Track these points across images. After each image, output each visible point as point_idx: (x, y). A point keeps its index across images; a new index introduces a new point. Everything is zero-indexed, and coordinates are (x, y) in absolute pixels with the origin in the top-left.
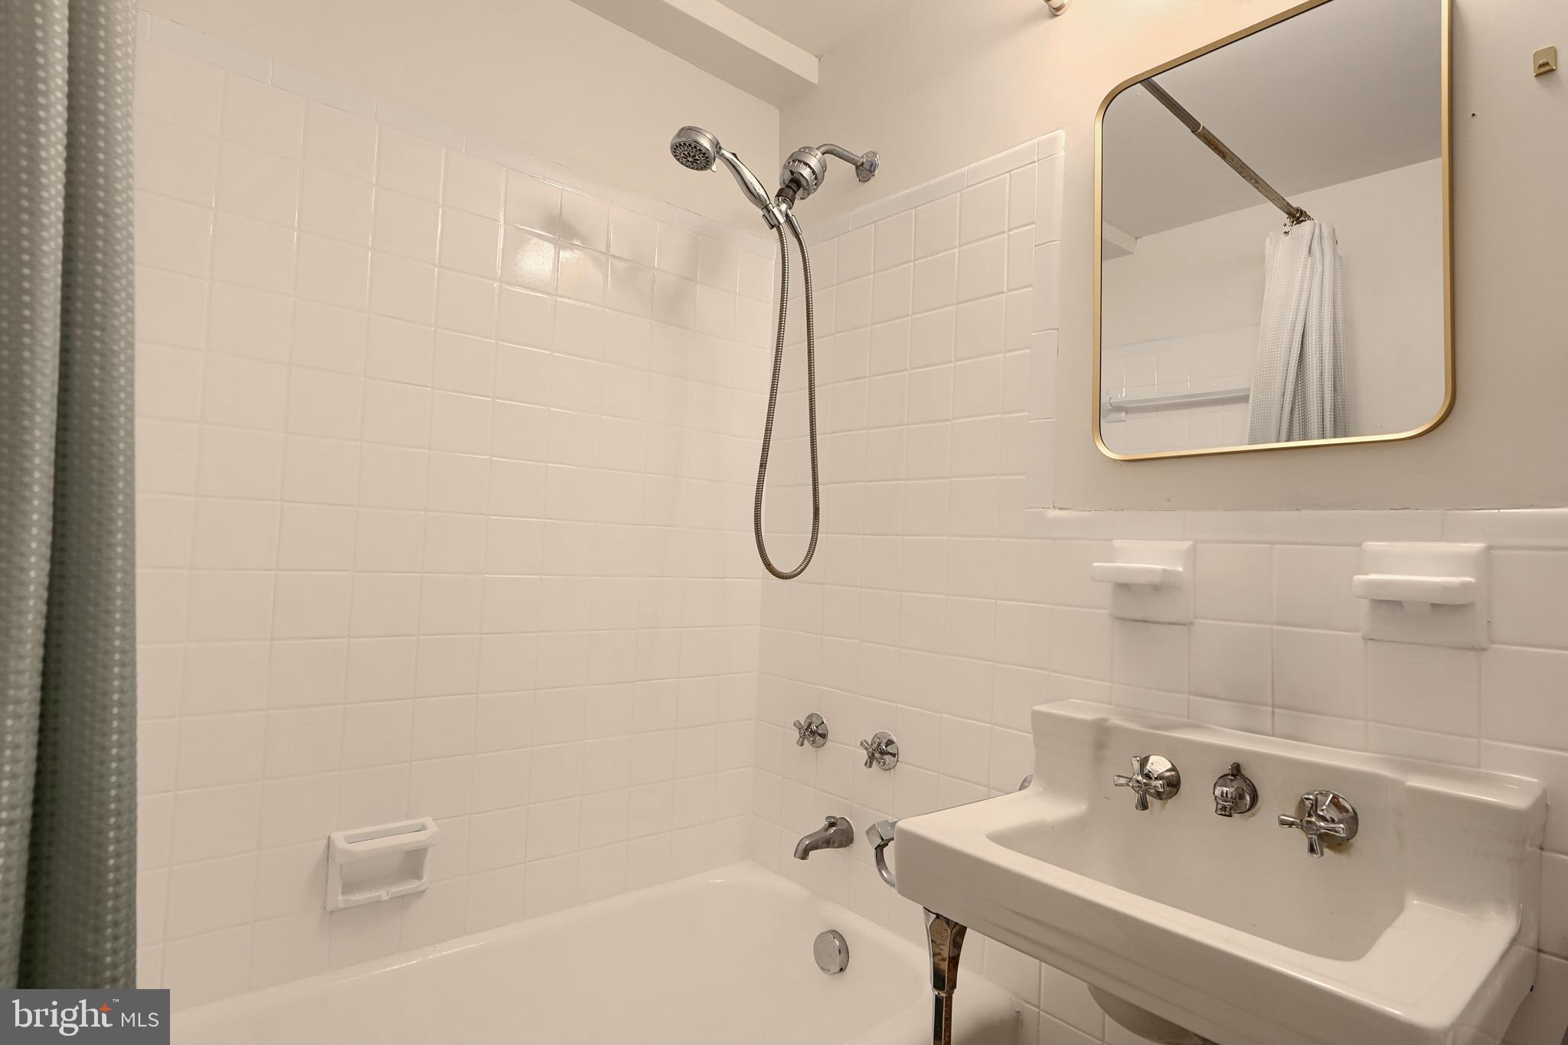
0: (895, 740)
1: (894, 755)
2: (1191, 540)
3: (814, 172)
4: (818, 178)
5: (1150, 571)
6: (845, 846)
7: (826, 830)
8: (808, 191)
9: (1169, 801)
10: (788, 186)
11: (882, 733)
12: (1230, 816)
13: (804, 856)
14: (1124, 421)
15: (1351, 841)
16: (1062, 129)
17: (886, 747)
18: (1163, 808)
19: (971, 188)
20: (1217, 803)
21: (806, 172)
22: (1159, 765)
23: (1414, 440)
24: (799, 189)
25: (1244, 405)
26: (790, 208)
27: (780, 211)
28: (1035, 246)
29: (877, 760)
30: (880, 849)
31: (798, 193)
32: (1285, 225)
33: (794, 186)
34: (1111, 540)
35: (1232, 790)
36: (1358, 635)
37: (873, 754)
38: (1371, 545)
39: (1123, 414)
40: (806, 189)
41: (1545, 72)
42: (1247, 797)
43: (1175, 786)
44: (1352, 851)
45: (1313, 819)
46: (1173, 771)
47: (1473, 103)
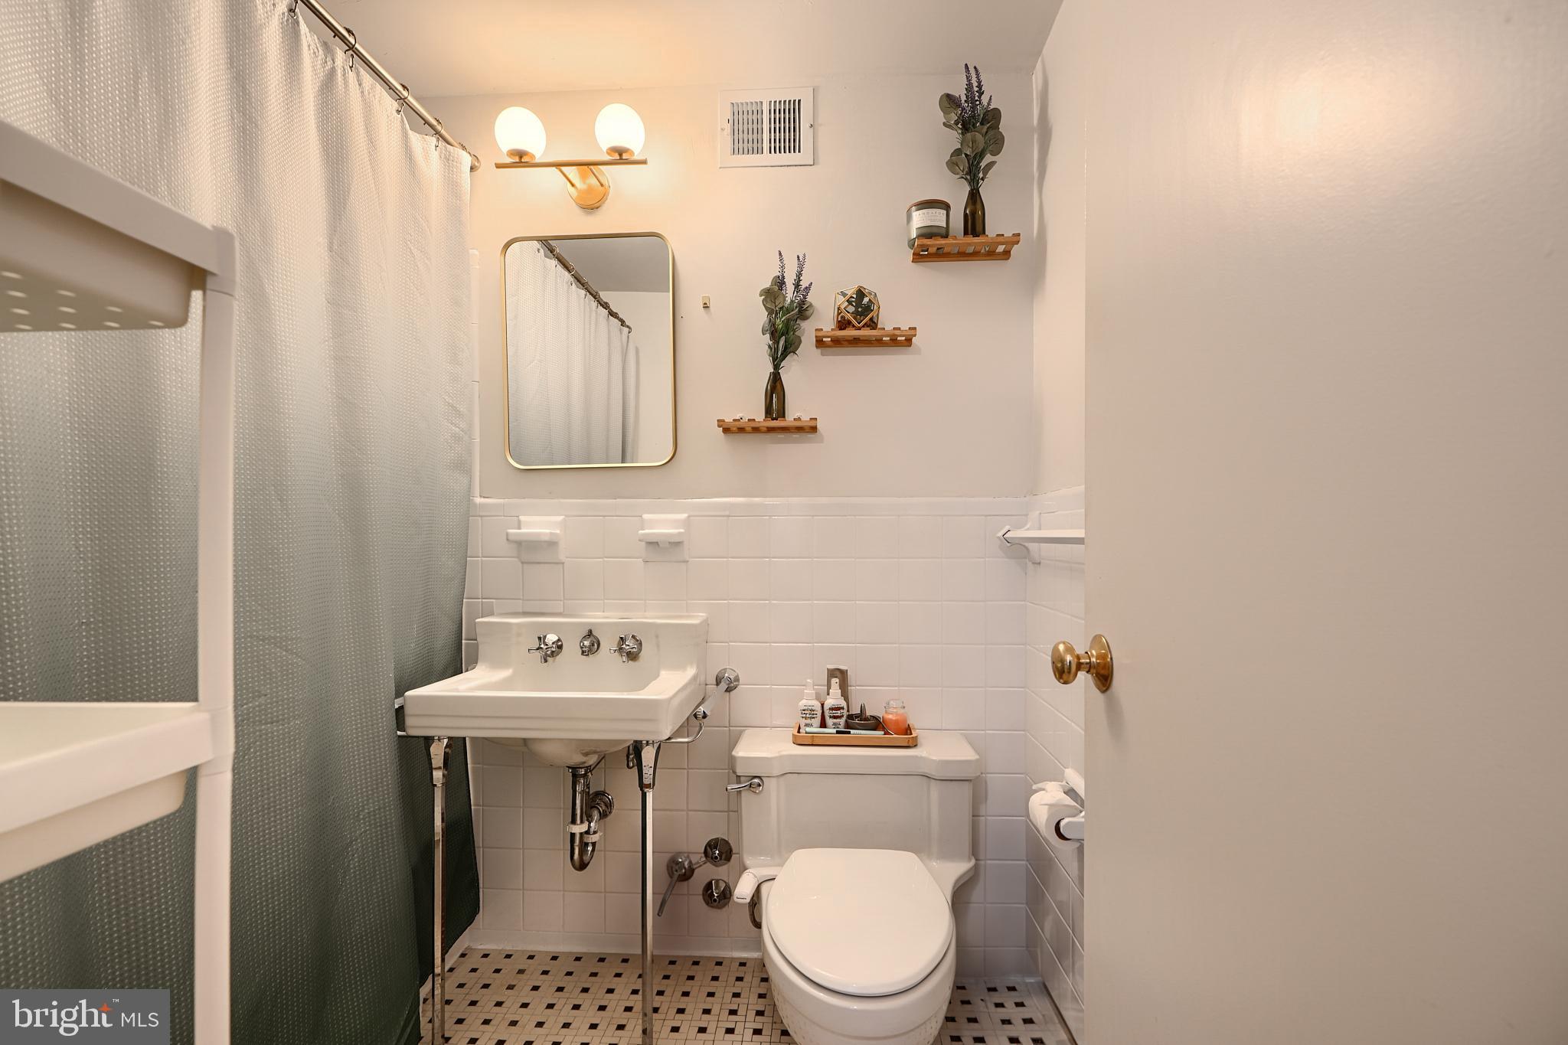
2: (562, 515)
5: (543, 534)
9: (559, 656)
12: (587, 655)
15: (640, 654)
18: (554, 661)
20: (581, 650)
22: (551, 638)
23: (661, 467)
34: (519, 516)
35: (588, 643)
36: (642, 560)
38: (647, 516)
41: (706, 307)
42: (596, 645)
43: (560, 647)
44: (640, 659)
45: (624, 646)
46: (559, 640)
47: (682, 311)
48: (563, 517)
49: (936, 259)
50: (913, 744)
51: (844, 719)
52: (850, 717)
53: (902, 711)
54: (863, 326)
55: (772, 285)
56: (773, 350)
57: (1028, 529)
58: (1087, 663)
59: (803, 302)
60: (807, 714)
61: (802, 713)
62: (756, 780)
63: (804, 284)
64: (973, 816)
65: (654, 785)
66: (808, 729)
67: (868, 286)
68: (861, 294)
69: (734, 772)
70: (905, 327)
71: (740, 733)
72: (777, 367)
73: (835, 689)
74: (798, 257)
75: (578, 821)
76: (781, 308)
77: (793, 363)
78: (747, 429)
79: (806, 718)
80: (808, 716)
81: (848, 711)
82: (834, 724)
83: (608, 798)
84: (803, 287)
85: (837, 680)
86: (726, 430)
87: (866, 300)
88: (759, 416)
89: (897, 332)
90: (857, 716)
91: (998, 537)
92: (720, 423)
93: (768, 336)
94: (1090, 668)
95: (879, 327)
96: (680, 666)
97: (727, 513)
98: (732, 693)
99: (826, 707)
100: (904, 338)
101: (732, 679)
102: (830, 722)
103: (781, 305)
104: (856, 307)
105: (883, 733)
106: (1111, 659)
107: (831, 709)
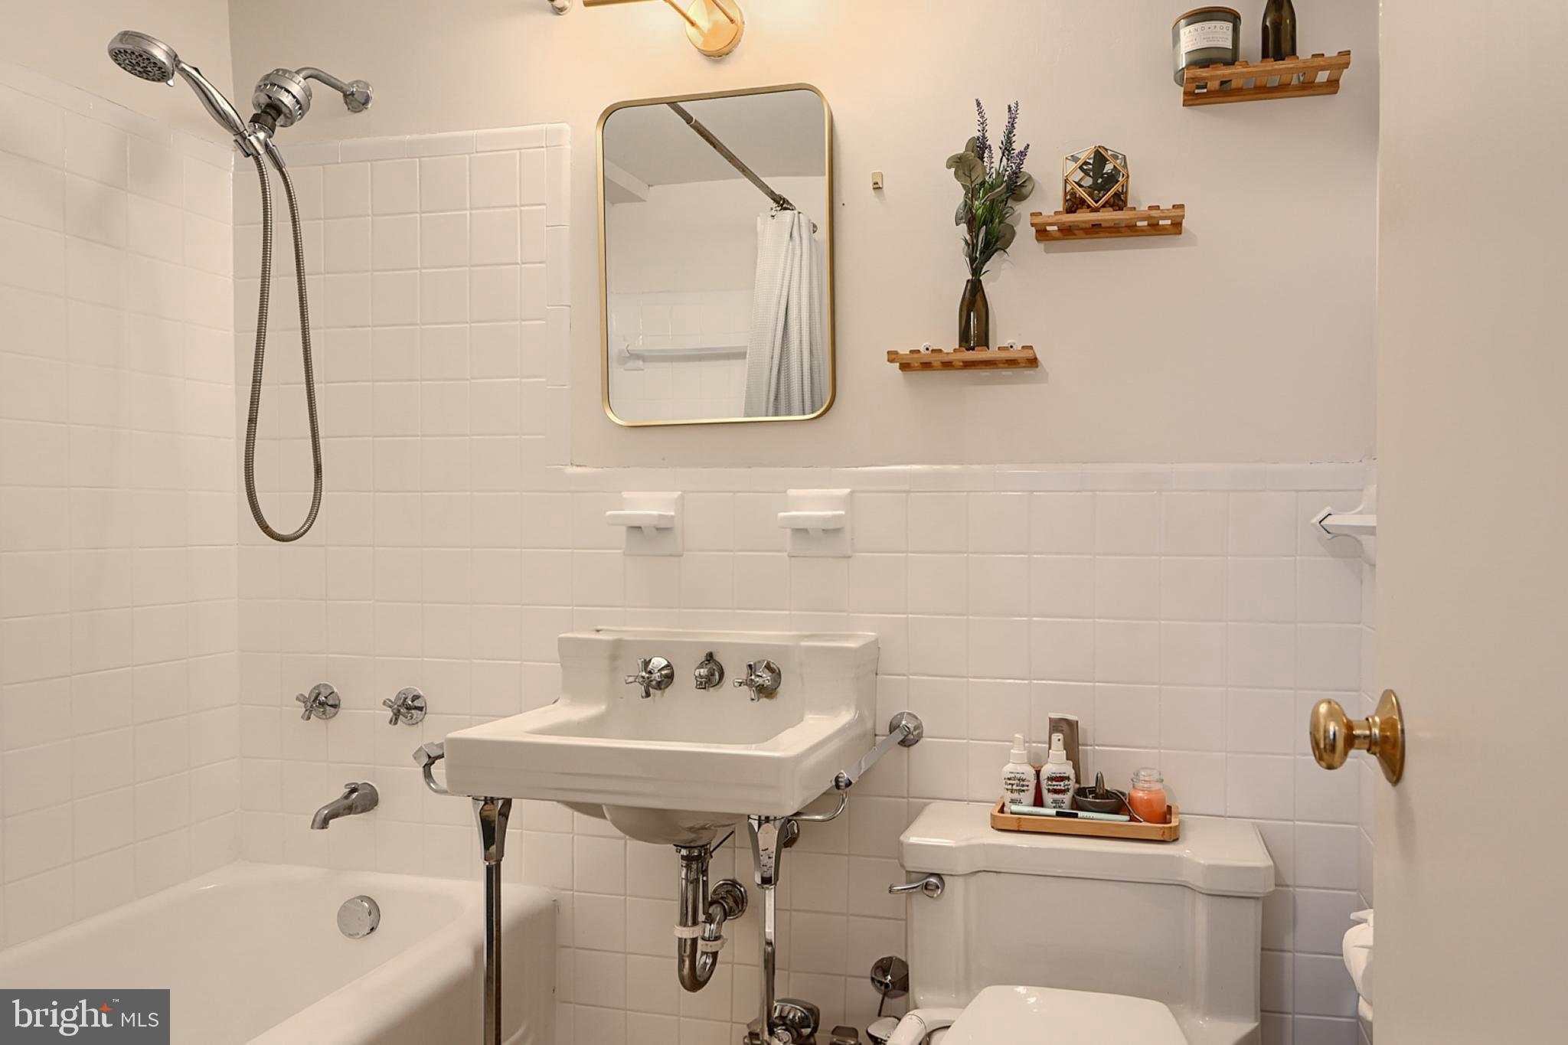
0: (421, 693)
1: (420, 709)
2: (679, 491)
3: (298, 102)
4: (302, 106)
5: (652, 516)
6: (369, 810)
7: (347, 797)
8: (290, 119)
9: (667, 690)
10: (264, 112)
11: (407, 689)
12: (705, 688)
13: (324, 824)
14: (642, 370)
15: (778, 690)
16: (567, 123)
17: (412, 702)
18: (662, 695)
19: (479, 155)
20: (697, 681)
21: (287, 100)
22: (658, 662)
23: (814, 421)
24: (279, 115)
25: (743, 361)
26: (270, 137)
27: (257, 138)
28: (547, 226)
29: (403, 715)
30: (427, 768)
31: (279, 120)
32: (772, 209)
33: (273, 112)
34: (620, 492)
35: (706, 670)
36: (786, 554)
37: (399, 711)
38: (792, 492)
39: (641, 363)
40: (288, 118)
41: (877, 187)
42: (717, 674)
43: (670, 677)
44: (779, 696)
45: (753, 677)
46: (669, 666)
47: (845, 194)
48: (680, 493)
49: (1221, 99)
50: (1172, 837)
51: (1070, 794)
52: (1081, 792)
53: (1157, 786)
54: (1103, 206)
55: (966, 150)
56: (971, 247)
57: (1360, 513)
58: (1365, 737)
59: (1016, 174)
60: (1016, 784)
61: (1006, 783)
62: (933, 880)
63: (1018, 147)
64: (1262, 949)
65: (777, 879)
66: (1015, 808)
67: (1113, 145)
68: (1100, 158)
69: (902, 866)
70: (1166, 205)
71: (922, 808)
72: (976, 271)
73: (1058, 751)
74: (1010, 107)
75: (690, 923)
76: (983, 184)
77: (1004, 266)
78: (934, 364)
79: (1012, 791)
80: (1015, 787)
81: (1078, 781)
82: (1055, 801)
83: (740, 891)
84: (1016, 152)
85: (1061, 736)
86: (905, 367)
87: (1108, 168)
88: (949, 342)
89: (1154, 213)
90: (1092, 791)
91: (1313, 525)
92: (892, 356)
93: (964, 227)
94: (1372, 744)
95: (1129, 206)
96: (828, 708)
97: (906, 487)
98: (911, 748)
99: (1044, 775)
100: (1169, 222)
101: (912, 729)
102: (1048, 797)
103: (979, 181)
104: (1095, 178)
105: (1127, 818)
106: (1403, 731)
107: (1051, 779)
